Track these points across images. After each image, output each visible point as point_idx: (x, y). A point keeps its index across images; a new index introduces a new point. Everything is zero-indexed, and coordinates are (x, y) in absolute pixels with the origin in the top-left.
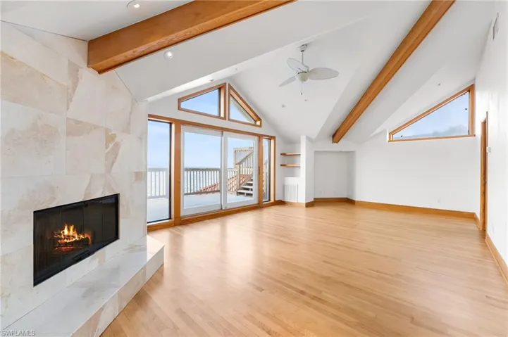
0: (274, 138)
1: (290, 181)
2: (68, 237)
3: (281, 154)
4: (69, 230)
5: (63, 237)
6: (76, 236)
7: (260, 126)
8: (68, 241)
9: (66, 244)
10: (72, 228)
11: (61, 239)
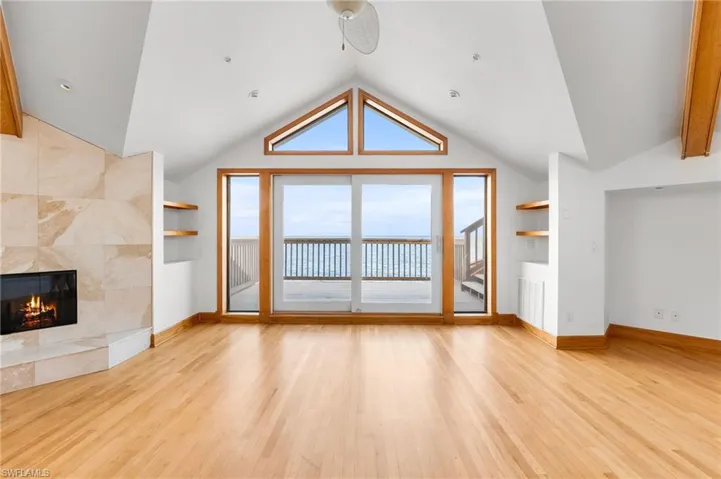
0: (492, 171)
1: (534, 272)
2: (35, 310)
3: (518, 208)
4: (36, 302)
5: (29, 310)
6: (43, 308)
7: (445, 152)
8: (35, 314)
9: (33, 318)
10: (38, 299)
11: (27, 312)
